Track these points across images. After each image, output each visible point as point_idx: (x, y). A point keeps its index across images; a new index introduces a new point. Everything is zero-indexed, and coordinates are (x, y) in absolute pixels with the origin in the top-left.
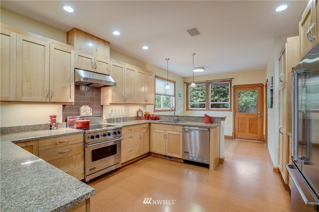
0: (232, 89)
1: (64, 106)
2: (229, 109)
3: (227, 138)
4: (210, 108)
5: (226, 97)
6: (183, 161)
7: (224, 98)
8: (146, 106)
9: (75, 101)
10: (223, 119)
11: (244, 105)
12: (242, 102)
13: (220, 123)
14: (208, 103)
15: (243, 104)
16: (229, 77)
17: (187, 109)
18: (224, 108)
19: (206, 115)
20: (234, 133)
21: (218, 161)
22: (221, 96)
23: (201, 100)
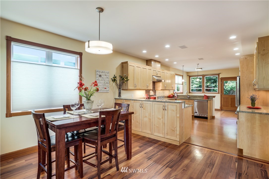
0: (220, 80)
1: (146, 91)
2: (218, 92)
3: (216, 110)
4: (205, 92)
5: (216, 83)
6: (194, 117)
7: (214, 84)
8: (170, 91)
9: (153, 88)
10: (214, 97)
11: (231, 90)
12: (229, 87)
13: (213, 99)
14: (203, 88)
15: (229, 89)
16: (218, 72)
17: (190, 93)
18: (214, 91)
19: (205, 95)
20: (221, 107)
21: (212, 117)
22: (212, 82)
23: (196, 86)
